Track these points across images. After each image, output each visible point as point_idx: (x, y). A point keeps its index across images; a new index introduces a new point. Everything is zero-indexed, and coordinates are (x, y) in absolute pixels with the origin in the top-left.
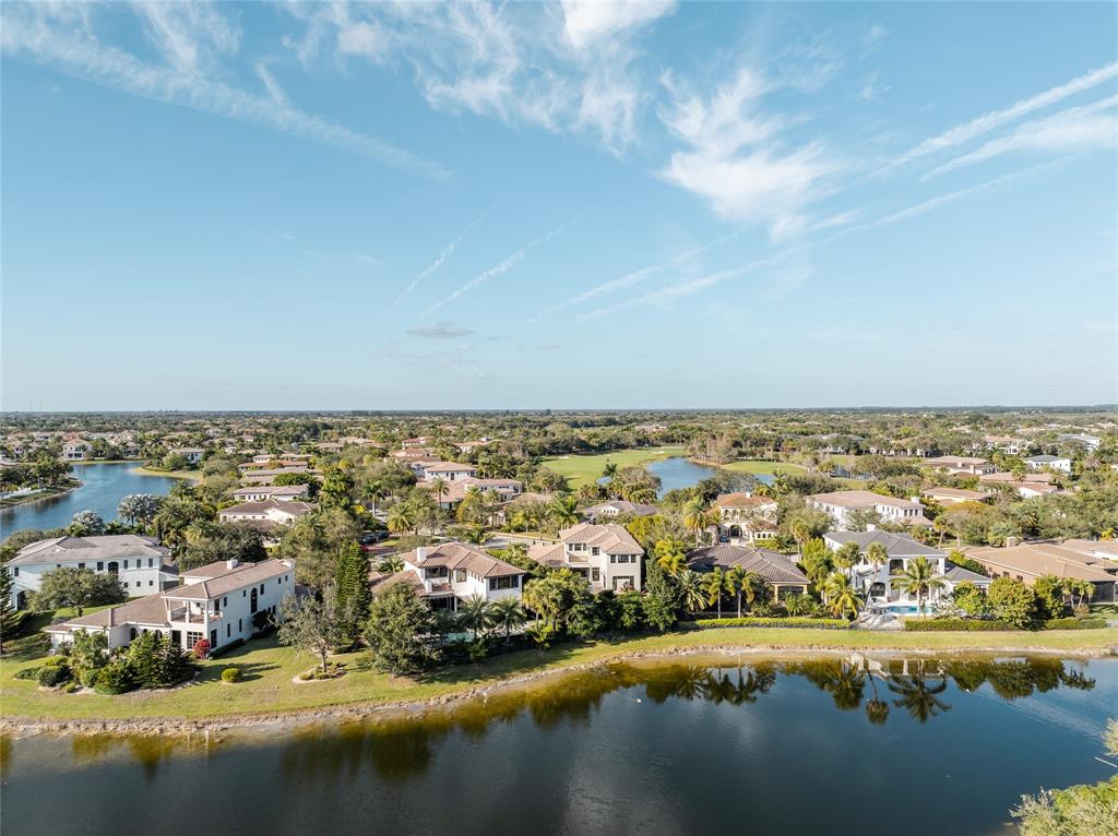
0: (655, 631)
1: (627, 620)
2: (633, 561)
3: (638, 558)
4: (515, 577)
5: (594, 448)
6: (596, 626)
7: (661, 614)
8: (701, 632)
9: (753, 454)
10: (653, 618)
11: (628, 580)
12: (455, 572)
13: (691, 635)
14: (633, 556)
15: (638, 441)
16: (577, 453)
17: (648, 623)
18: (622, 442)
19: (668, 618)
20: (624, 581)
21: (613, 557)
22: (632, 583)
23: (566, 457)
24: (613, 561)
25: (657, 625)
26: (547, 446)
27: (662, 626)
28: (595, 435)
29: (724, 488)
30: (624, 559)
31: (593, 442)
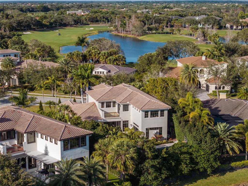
0: (204, 175)
1: (185, 169)
2: (162, 115)
3: (166, 113)
4: (83, 138)
5: (46, 26)
6: (163, 176)
7: (208, 161)
8: (235, 172)
9: (157, 29)
10: (202, 165)
11: (158, 131)
12: (25, 135)
13: (229, 175)
14: (162, 111)
15: (75, 21)
16: (34, 30)
17: (198, 169)
18: (64, 22)
19: (214, 164)
20: (155, 131)
21: (146, 112)
22: (160, 133)
23: (28, 33)
24: (146, 116)
25: (205, 170)
26: (14, 25)
27: (209, 171)
28: (45, 17)
29: (175, 53)
30: (154, 113)
31: (44, 22)
